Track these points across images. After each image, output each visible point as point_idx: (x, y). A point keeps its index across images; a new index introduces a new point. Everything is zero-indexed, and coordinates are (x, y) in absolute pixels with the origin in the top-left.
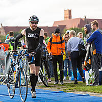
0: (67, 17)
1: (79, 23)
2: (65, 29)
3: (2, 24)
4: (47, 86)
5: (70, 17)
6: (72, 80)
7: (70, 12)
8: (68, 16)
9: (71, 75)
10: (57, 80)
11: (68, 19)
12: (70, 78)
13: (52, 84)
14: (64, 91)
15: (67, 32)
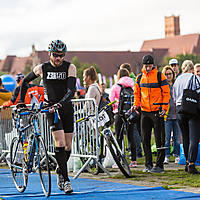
0: (170, 32)
1: (196, 44)
2: (165, 57)
3: (33, 47)
4: (128, 176)
5: (177, 31)
6: (181, 164)
7: (177, 20)
8: (172, 29)
9: (179, 154)
10: (149, 164)
11: (172, 35)
12: (177, 160)
13: (138, 172)
14: (164, 186)
15: (171, 62)
